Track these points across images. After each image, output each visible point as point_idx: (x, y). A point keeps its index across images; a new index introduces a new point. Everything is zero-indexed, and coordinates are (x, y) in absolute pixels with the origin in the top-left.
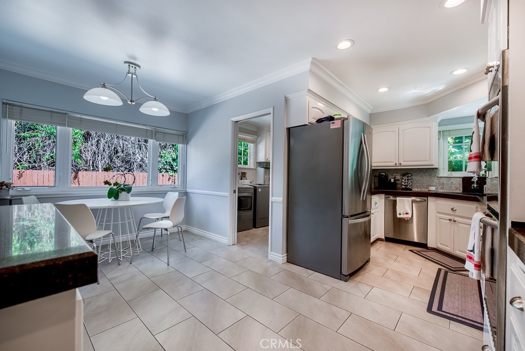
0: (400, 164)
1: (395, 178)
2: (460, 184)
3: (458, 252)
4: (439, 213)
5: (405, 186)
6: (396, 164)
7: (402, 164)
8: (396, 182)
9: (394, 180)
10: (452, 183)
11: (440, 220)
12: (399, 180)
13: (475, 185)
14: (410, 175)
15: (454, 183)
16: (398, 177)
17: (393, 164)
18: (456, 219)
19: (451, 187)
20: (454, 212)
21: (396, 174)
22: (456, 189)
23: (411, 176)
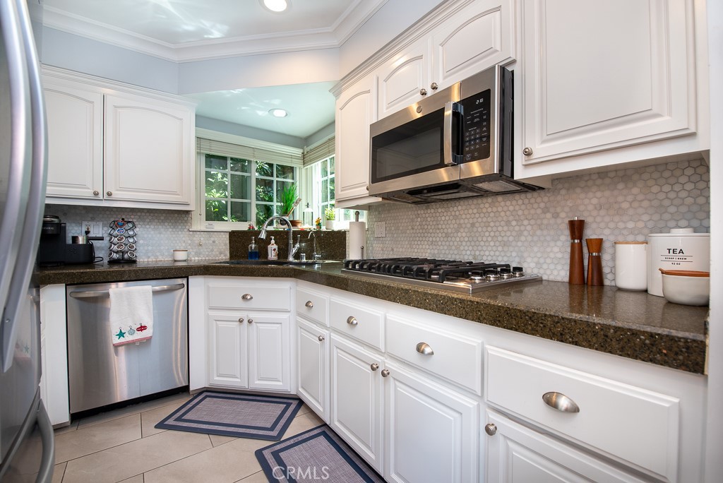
0: (109, 194)
1: (87, 232)
2: (225, 245)
3: (257, 382)
4: (211, 308)
5: (117, 252)
6: (96, 194)
7: (114, 196)
8: (92, 245)
9: (89, 239)
10: (214, 242)
11: (217, 325)
12: (102, 239)
13: (253, 246)
14: (130, 225)
15: (216, 242)
16: (98, 230)
17: (88, 193)
18: (252, 315)
19: (212, 251)
20: (249, 302)
21: (92, 224)
22: (221, 253)
23: (134, 226)
